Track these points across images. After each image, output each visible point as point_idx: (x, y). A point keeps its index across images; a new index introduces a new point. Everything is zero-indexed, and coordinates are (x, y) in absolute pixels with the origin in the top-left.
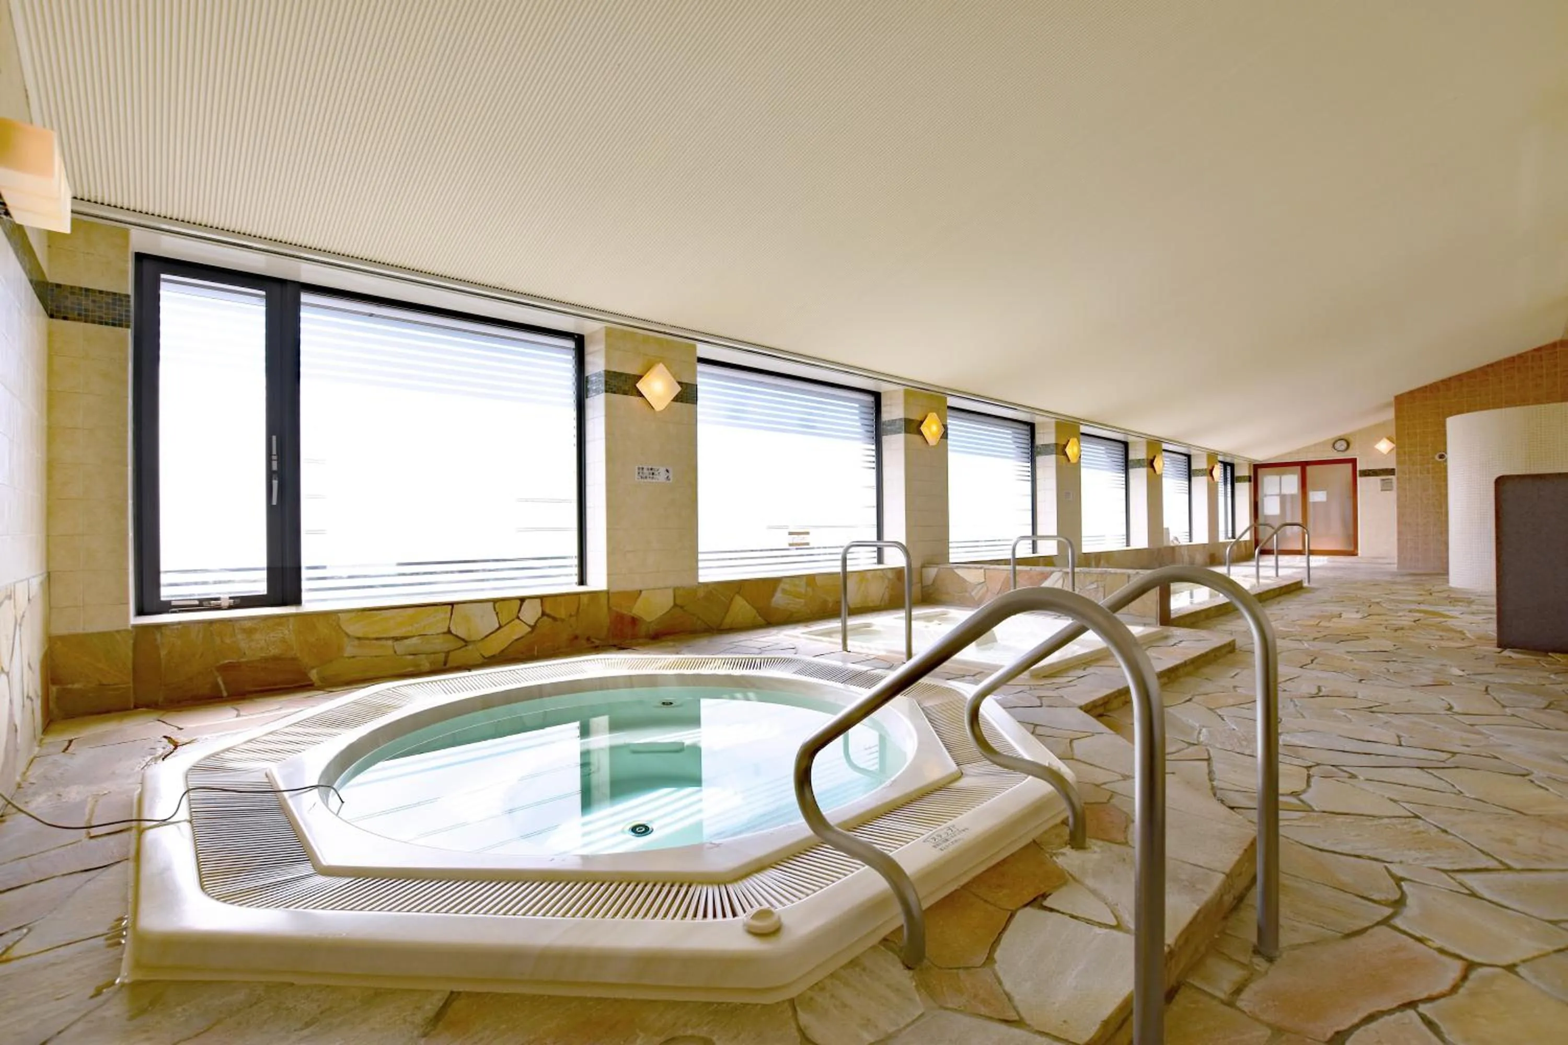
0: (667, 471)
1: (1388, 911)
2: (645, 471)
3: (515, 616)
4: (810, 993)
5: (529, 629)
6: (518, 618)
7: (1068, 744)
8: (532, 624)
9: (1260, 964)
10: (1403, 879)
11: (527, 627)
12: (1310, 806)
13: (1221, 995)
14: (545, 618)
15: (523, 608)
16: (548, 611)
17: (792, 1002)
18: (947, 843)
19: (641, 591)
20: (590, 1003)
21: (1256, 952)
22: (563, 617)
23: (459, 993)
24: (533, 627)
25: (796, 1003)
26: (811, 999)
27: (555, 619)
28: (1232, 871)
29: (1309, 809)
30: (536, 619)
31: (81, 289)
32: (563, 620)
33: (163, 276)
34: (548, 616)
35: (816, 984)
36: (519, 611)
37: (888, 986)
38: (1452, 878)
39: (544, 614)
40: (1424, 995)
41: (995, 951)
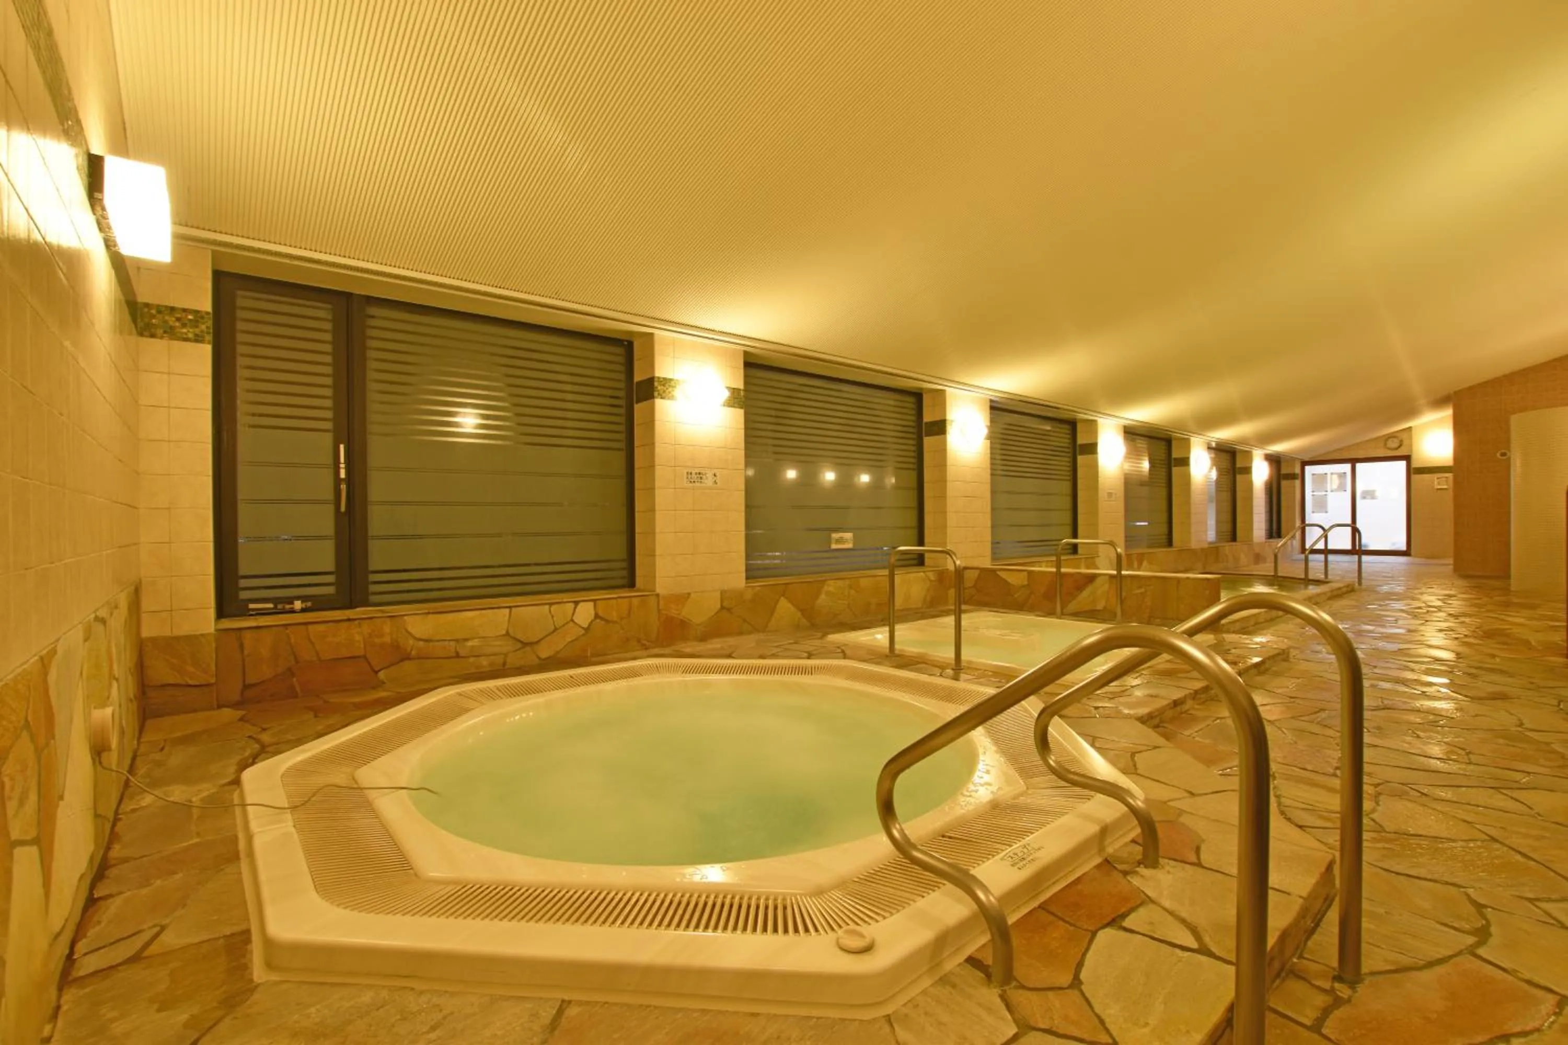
0: (715, 475)
1: (1471, 940)
2: (693, 475)
3: (569, 619)
4: (905, 1010)
5: (583, 632)
6: (572, 620)
7: (1130, 759)
8: (586, 626)
9: (1343, 990)
10: (1485, 906)
11: (581, 629)
12: (1381, 826)
13: (1308, 1022)
14: (598, 621)
15: (577, 610)
16: (601, 614)
17: (888, 1019)
18: (1024, 862)
19: (689, 594)
20: (695, 1015)
21: (1338, 978)
22: (615, 619)
23: (570, 1002)
24: (587, 630)
25: (892, 1020)
26: (906, 1015)
27: (607, 621)
28: (1310, 895)
29: (1380, 829)
30: (590, 621)
31: (166, 307)
32: (615, 622)
33: (240, 293)
34: (602, 618)
35: (910, 1001)
36: (573, 614)
37: (980, 1005)
38: (1537, 906)
39: (597, 616)
40: (1518, 1029)
41: (1080, 971)
